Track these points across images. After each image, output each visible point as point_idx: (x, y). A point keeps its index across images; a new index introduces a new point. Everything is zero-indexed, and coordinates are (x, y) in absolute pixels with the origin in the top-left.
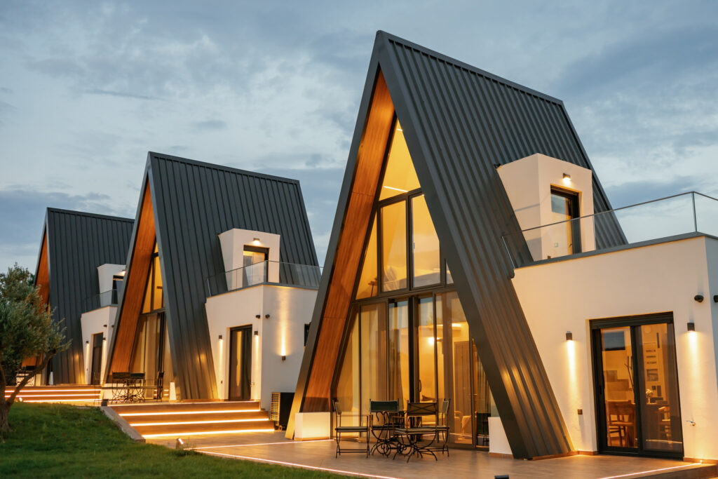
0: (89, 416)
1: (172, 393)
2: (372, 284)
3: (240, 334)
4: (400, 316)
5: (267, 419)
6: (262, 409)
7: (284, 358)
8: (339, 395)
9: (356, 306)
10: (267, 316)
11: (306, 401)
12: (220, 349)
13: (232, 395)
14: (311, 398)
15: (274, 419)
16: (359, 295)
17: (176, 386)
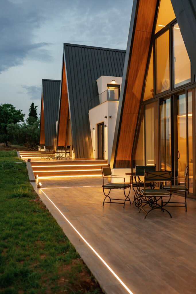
1: (73, 155)
9: (143, 105)
10: (110, 117)
12: (94, 133)
14: (120, 160)
17: (74, 152)
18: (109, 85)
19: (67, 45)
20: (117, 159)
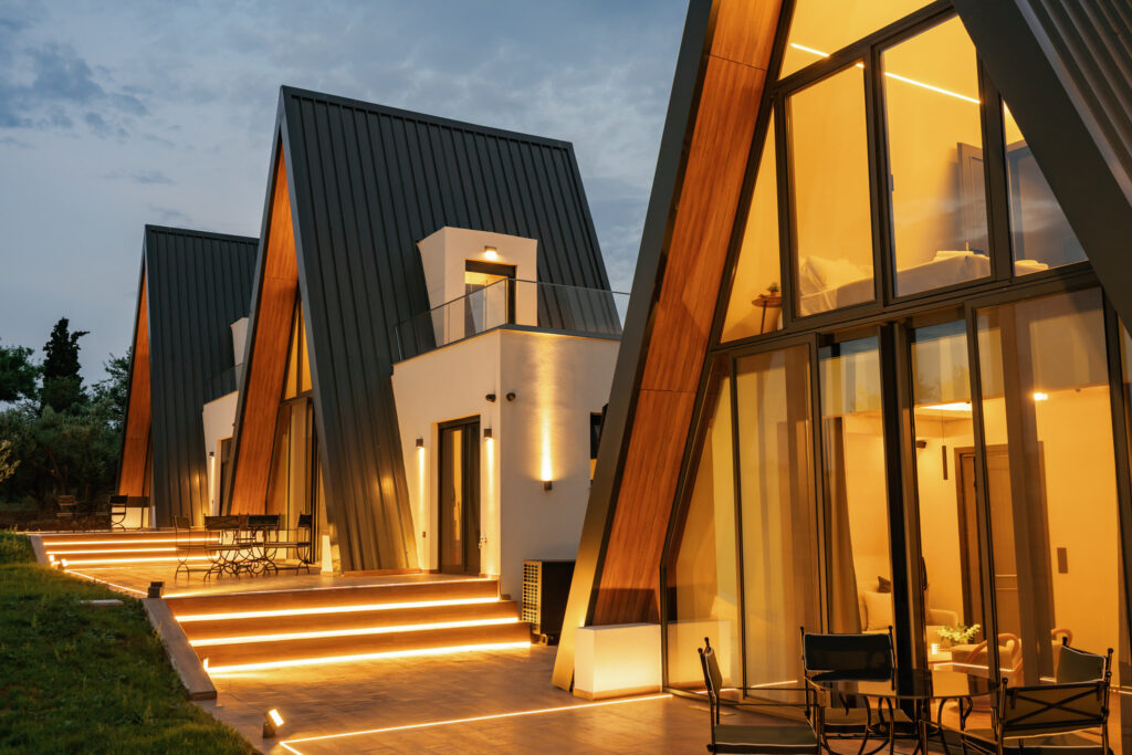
2: (763, 302)
3: (458, 435)
5: (513, 620)
6: (505, 597)
7: (549, 486)
8: (682, 581)
10: (511, 397)
11: (601, 597)
12: (420, 464)
13: (446, 562)
14: (614, 591)
15: (529, 619)
16: (729, 333)
17: (332, 544)
18: (472, 266)
19: (294, 97)
20: (602, 586)
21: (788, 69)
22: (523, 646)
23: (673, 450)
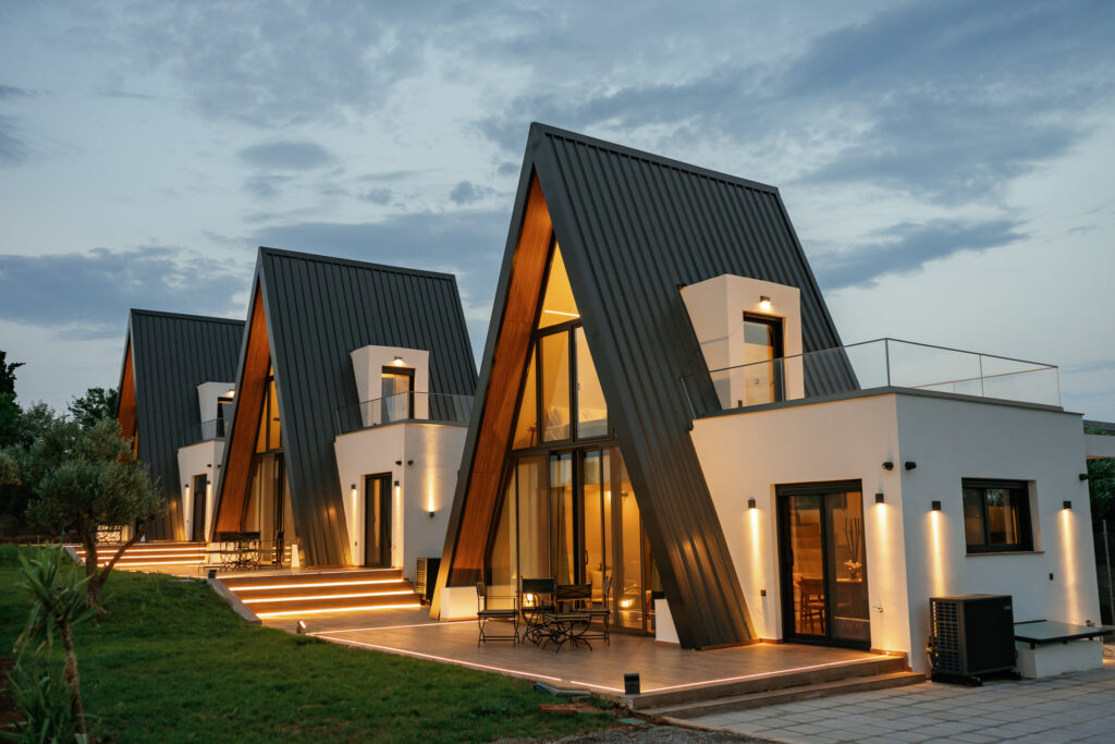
0: (194, 592)
1: (295, 558)
2: (532, 430)
3: (377, 483)
4: (564, 472)
5: (411, 592)
6: (405, 579)
7: (432, 514)
8: (495, 565)
9: (512, 458)
10: (410, 463)
11: (454, 572)
12: (354, 501)
13: (370, 560)
14: (460, 570)
15: (420, 591)
16: (516, 445)
17: (299, 549)
18: (386, 369)
19: (268, 254)
20: (454, 567)
21: (543, 324)
22: (417, 606)
23: (489, 501)
